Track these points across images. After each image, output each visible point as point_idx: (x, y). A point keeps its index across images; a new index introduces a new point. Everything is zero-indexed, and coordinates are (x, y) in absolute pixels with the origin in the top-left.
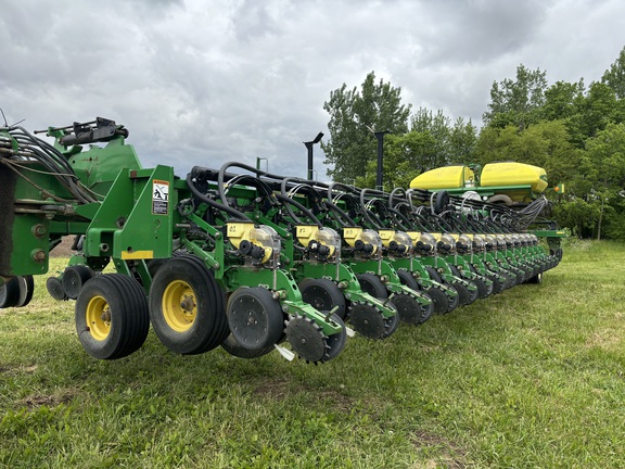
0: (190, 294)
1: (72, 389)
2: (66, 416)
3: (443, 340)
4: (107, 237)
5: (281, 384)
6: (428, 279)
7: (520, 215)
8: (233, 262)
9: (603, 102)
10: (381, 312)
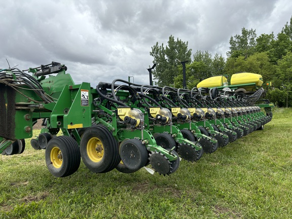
0: (100, 144)
1: (45, 192)
2: (44, 206)
3: (221, 159)
4: (60, 118)
5: (145, 185)
6: (213, 131)
7: (251, 98)
8: (121, 127)
9: (285, 42)
10: (194, 148)
